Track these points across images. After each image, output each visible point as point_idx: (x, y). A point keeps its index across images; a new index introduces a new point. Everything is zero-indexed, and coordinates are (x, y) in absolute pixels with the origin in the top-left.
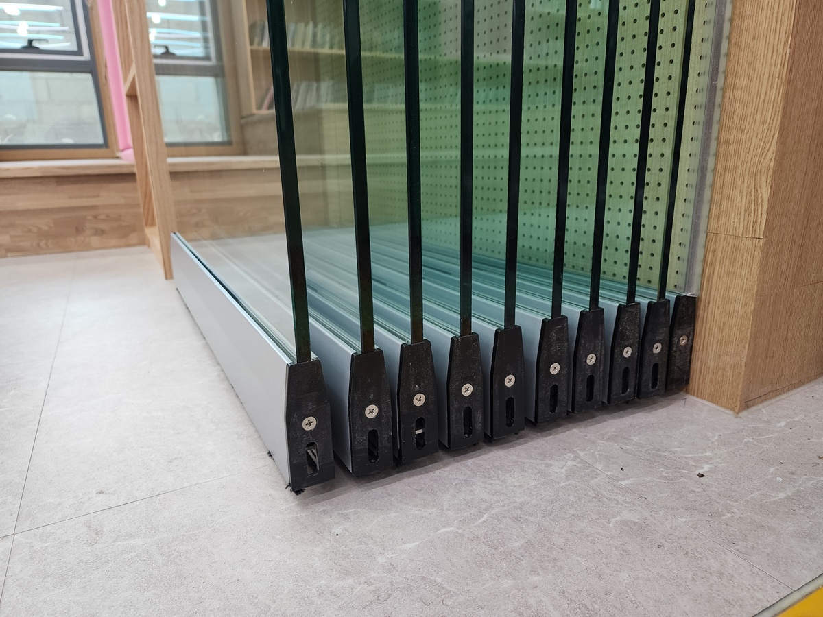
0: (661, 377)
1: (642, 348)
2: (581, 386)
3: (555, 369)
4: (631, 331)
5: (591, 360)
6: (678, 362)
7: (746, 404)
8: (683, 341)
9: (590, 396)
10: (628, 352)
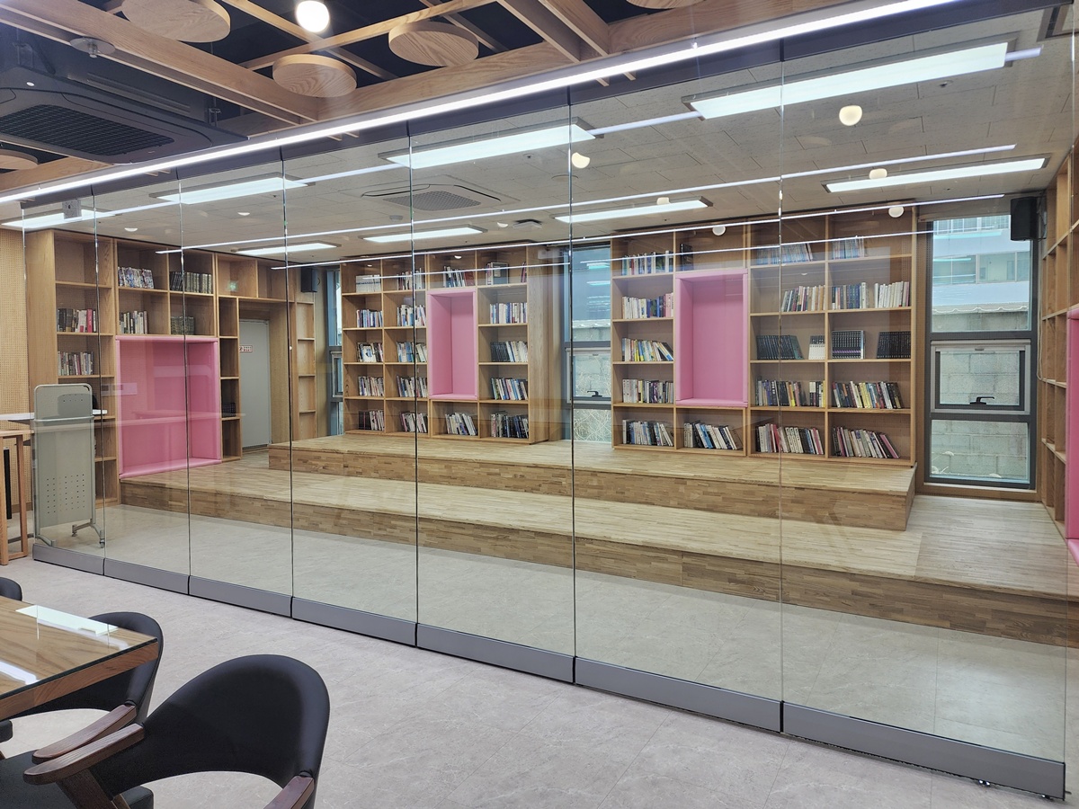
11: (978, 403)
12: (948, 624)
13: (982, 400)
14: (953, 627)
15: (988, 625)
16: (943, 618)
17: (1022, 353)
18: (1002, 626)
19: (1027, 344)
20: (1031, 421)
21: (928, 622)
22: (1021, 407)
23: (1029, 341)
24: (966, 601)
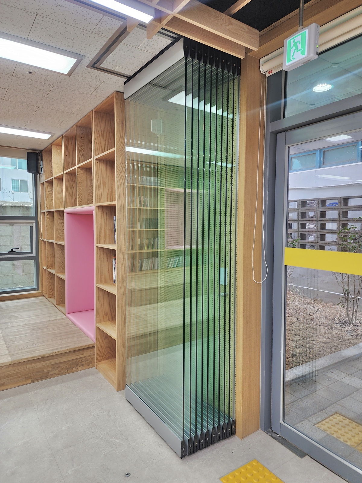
0: (230, 434)
1: (227, 430)
2: (218, 437)
3: (214, 436)
4: (225, 428)
5: (219, 433)
6: (233, 430)
7: (243, 438)
8: (234, 427)
9: (219, 439)
10: (225, 431)
11: (12, 252)
12: (30, 381)
13: (14, 250)
14: (33, 382)
15: (50, 373)
16: (27, 379)
17: (31, 227)
18: (56, 371)
19: (34, 222)
20: (36, 259)
21: (19, 384)
22: (31, 252)
23: (34, 221)
24: (38, 365)
